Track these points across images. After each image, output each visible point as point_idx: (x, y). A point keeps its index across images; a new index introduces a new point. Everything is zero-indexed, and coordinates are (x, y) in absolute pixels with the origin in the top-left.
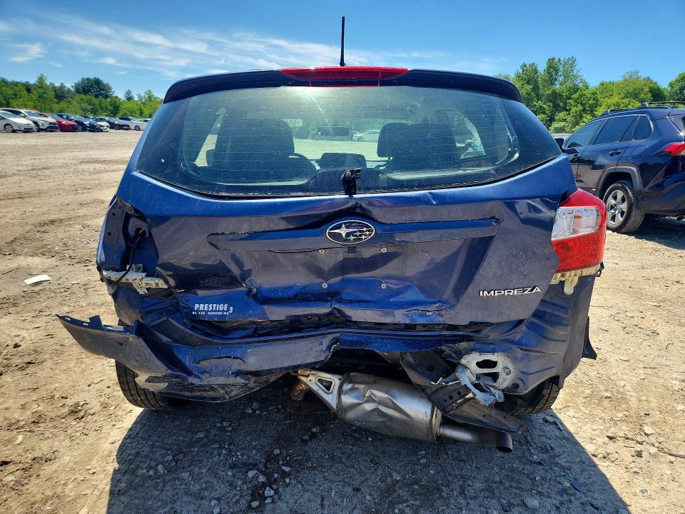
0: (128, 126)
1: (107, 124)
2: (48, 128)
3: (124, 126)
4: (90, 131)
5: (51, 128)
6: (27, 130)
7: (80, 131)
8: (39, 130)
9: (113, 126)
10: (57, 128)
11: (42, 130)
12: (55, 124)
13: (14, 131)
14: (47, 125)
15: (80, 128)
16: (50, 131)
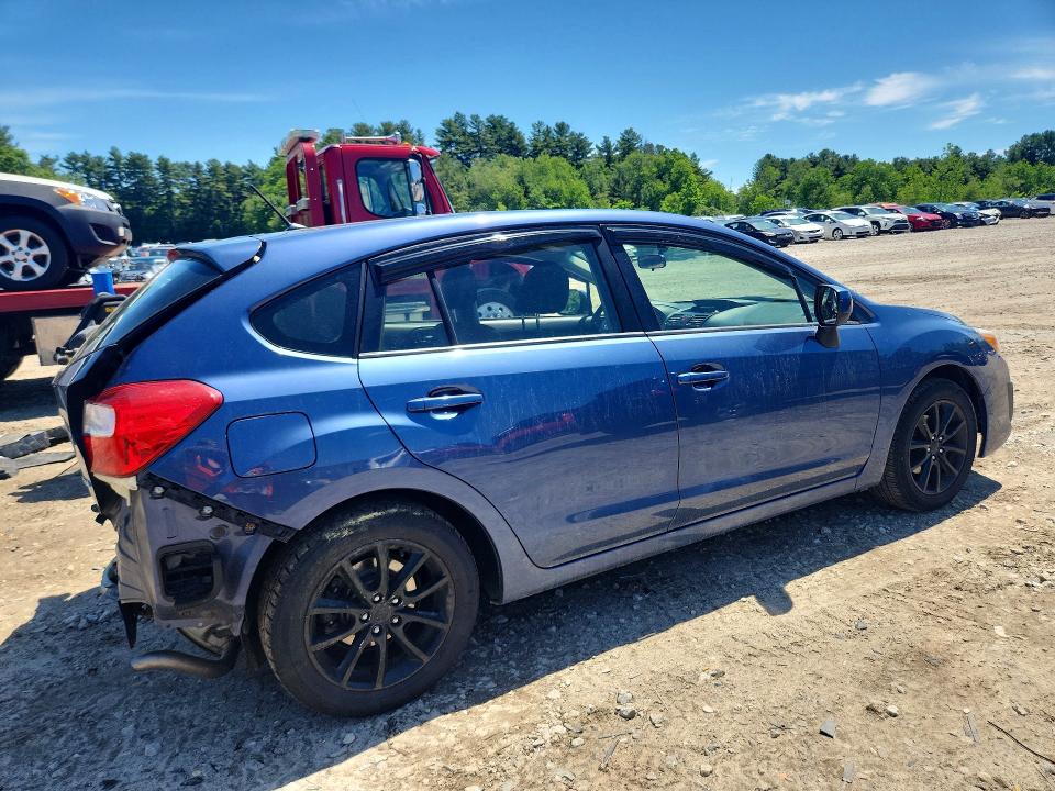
0: (1048, 209)
1: (997, 211)
2: (893, 228)
3: (1038, 210)
4: (964, 226)
5: (898, 228)
6: (862, 235)
7: (945, 228)
8: (880, 232)
9: (1009, 212)
10: (906, 227)
11: (885, 232)
12: (905, 221)
13: (844, 238)
14: (892, 224)
15: (947, 222)
16: (897, 233)
